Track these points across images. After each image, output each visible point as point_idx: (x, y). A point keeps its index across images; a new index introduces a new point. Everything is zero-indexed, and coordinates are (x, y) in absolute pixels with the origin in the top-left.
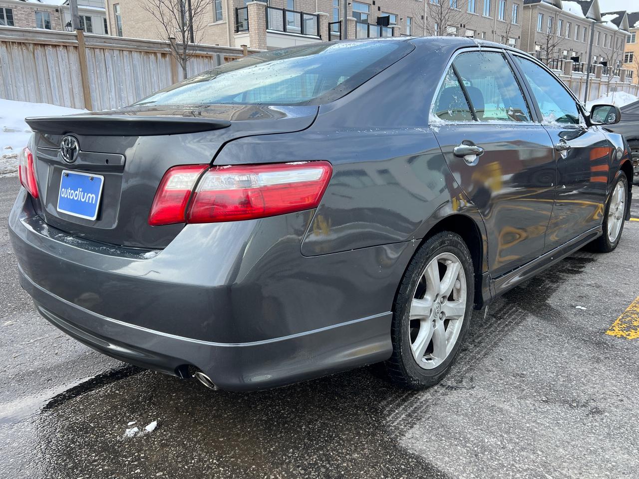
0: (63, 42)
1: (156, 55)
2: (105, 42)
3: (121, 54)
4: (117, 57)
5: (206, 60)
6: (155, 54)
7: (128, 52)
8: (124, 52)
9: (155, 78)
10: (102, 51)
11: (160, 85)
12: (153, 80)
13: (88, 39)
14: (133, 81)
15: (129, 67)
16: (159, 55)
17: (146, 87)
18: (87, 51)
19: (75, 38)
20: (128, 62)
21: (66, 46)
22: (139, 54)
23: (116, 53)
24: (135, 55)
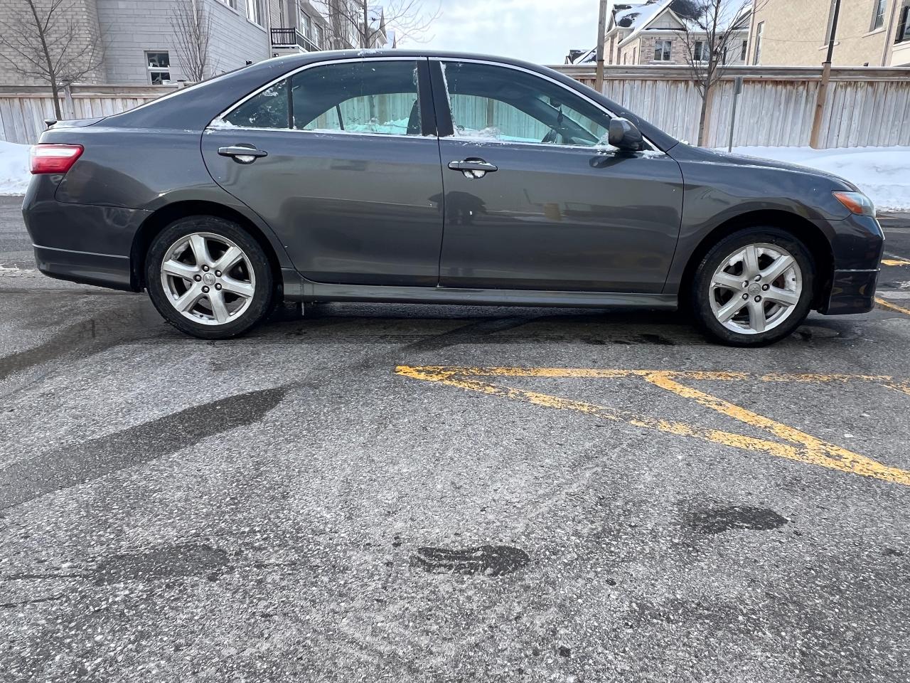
0: (580, 76)
1: (688, 83)
2: (627, 73)
3: (644, 84)
4: (638, 89)
5: (758, 86)
6: (686, 82)
7: (651, 82)
8: (648, 82)
9: (680, 111)
10: (622, 82)
11: (686, 119)
12: (677, 113)
13: (609, 70)
14: (652, 115)
15: (650, 99)
16: (691, 84)
17: (666, 122)
18: (605, 83)
19: (594, 70)
20: (650, 91)
21: (584, 80)
22: (665, 83)
23: (638, 83)
24: (660, 84)
